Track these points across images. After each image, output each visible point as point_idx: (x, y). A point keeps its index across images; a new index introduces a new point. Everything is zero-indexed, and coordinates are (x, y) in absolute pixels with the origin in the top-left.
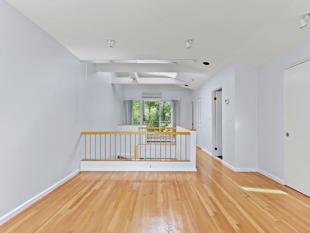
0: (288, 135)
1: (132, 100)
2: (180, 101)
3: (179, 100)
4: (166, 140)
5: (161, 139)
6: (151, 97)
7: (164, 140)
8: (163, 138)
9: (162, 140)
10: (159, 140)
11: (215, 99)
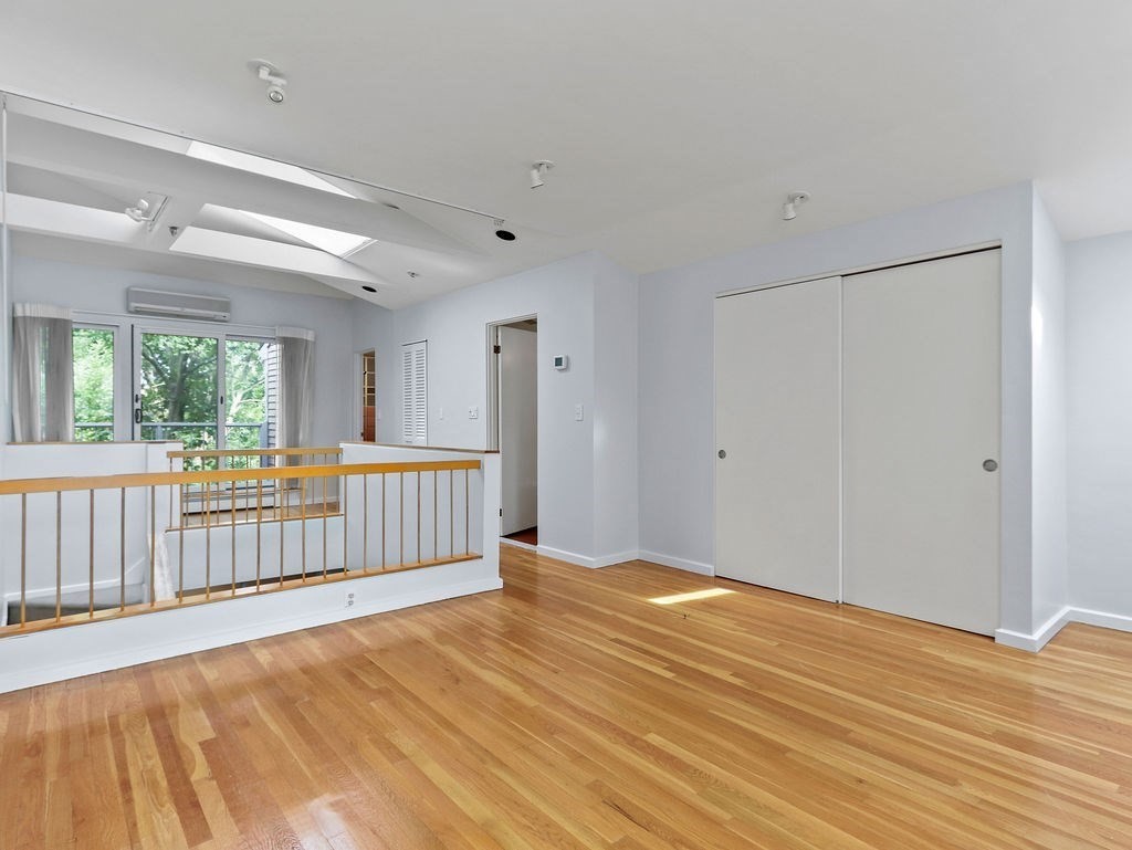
0: (722, 454)
1: (66, 318)
2: (315, 343)
3: (310, 336)
4: (260, 502)
5: (233, 498)
6: (178, 316)
7: (253, 503)
8: (247, 496)
9: (241, 504)
10: (226, 505)
11: (497, 349)
